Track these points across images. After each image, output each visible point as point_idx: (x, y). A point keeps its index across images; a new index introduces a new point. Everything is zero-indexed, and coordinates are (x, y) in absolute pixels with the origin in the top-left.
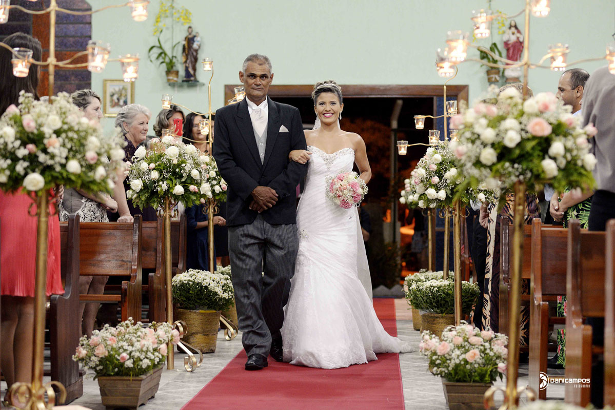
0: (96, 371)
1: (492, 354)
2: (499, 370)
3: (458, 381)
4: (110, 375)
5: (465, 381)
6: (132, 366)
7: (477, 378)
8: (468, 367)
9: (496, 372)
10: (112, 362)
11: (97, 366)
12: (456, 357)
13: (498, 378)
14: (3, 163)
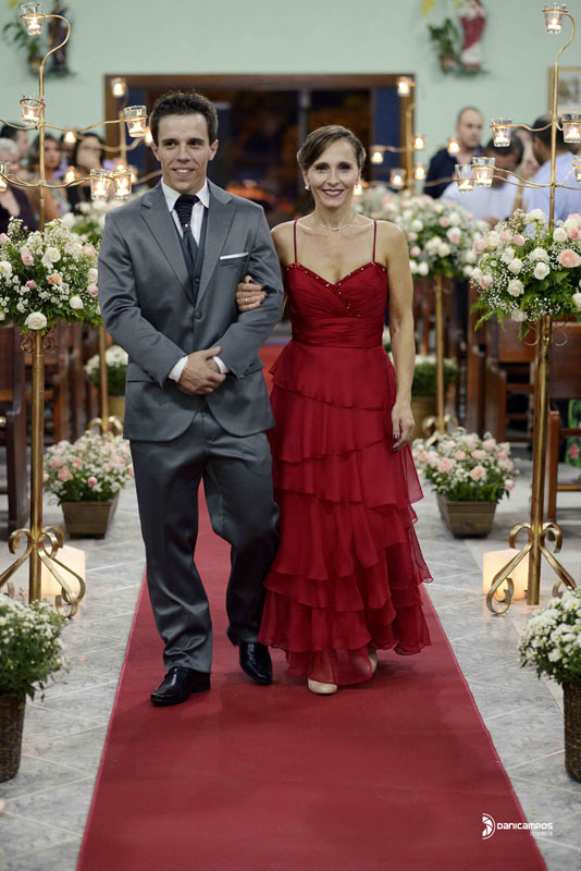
0: (58, 495)
1: (498, 470)
2: (506, 488)
3: (461, 500)
4: (75, 501)
5: (469, 500)
6: (100, 490)
7: (482, 497)
8: (472, 484)
9: (503, 490)
10: (77, 486)
11: (61, 490)
12: (461, 474)
13: (504, 496)
14: (3, 301)
